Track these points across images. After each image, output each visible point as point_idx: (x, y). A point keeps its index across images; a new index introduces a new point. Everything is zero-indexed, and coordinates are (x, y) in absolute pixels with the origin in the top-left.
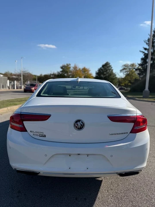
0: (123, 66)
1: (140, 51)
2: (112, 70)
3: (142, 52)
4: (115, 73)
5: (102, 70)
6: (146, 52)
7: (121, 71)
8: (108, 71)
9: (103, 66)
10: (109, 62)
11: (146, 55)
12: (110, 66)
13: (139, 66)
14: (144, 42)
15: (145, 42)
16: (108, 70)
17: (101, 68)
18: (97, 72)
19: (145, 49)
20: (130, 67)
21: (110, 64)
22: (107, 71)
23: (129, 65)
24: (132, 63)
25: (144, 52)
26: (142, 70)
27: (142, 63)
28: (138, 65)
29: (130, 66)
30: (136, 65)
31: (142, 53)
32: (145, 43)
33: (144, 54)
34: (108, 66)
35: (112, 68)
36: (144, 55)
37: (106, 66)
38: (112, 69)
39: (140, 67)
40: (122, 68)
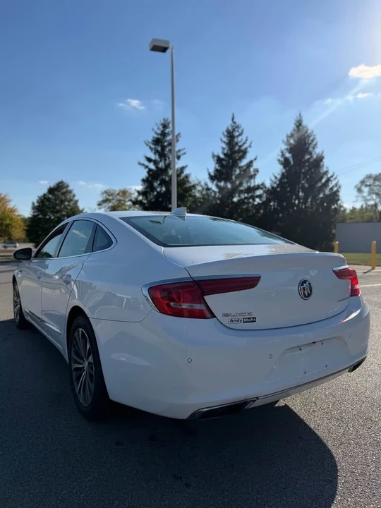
0: (103, 193)
1: (140, 164)
2: (77, 201)
3: (143, 165)
4: (83, 210)
5: (48, 199)
6: (152, 166)
7: (99, 205)
8: (66, 203)
9: (51, 191)
10: (65, 181)
11: (151, 173)
12: (70, 192)
13: (138, 196)
14: (145, 145)
15: (147, 145)
16: (66, 200)
17: (44, 195)
18: (36, 204)
19: (149, 160)
20: (118, 197)
21: (68, 186)
22: (62, 202)
23: (117, 192)
24: (122, 188)
25: (147, 167)
26: (147, 205)
27: (144, 190)
28: (136, 194)
29: (118, 194)
30: (131, 194)
31: (143, 167)
32: (148, 147)
33: (147, 170)
34: (64, 190)
35: (74, 196)
36: (148, 172)
37: (59, 191)
38: (76, 198)
39: (140, 198)
40: (101, 199)
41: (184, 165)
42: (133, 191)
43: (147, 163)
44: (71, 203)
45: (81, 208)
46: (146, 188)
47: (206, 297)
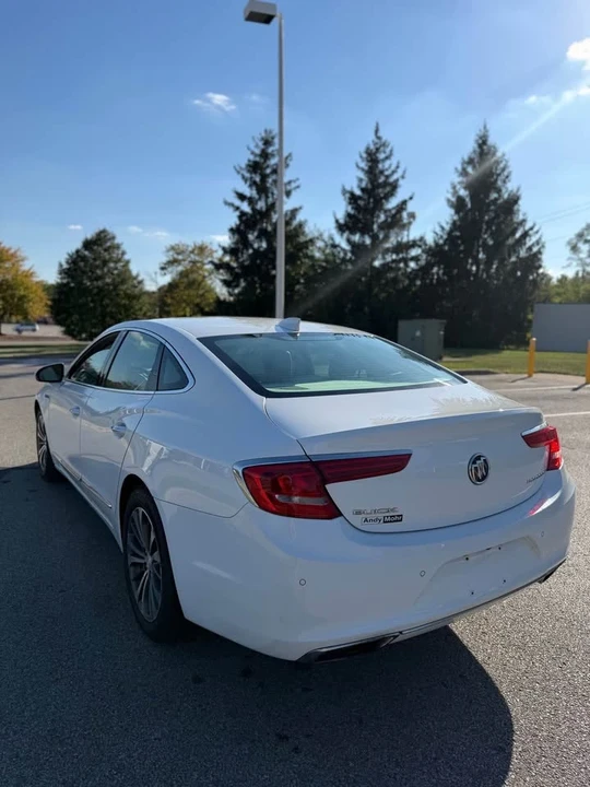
0: (168, 251)
1: (226, 203)
2: (128, 262)
3: (232, 205)
4: (138, 275)
5: (84, 258)
6: (246, 207)
7: (163, 269)
8: (112, 265)
9: (88, 244)
10: (108, 228)
11: (244, 218)
12: (118, 247)
13: (223, 255)
15: (238, 172)
16: (110, 260)
17: (77, 251)
18: (65, 266)
19: (242, 197)
20: (192, 256)
21: (114, 238)
22: (105, 263)
23: (190, 249)
24: (199, 243)
25: (237, 208)
26: (237, 270)
27: (233, 246)
28: (220, 252)
29: (192, 252)
30: (212, 252)
31: (231, 209)
32: (239, 177)
33: (238, 213)
34: (108, 244)
35: (123, 253)
36: (240, 217)
37: (101, 245)
38: (126, 257)
39: (227, 258)
40: (165, 259)
41: (297, 206)
42: (215, 247)
43: (237, 202)
44: (120, 265)
45: (134, 273)
46: (236, 243)
47: (329, 487)
